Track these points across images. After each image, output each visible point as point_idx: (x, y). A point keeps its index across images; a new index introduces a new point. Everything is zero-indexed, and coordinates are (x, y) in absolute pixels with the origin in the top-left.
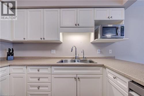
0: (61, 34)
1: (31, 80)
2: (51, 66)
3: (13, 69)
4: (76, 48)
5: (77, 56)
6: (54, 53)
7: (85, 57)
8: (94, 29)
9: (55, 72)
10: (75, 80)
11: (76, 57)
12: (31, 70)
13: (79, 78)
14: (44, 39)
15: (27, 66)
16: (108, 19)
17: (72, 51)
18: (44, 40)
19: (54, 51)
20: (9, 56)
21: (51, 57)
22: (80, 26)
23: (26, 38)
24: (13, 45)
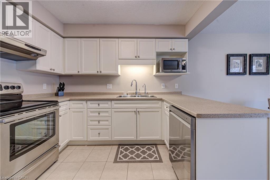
0: (119, 66)
1: (91, 114)
2: (111, 100)
3: (73, 103)
4: (136, 82)
5: (138, 91)
6: (110, 88)
7: (147, 92)
8: (155, 62)
9: (115, 106)
10: (135, 114)
11: (136, 93)
12: (91, 105)
13: (138, 112)
14: (101, 72)
15: (87, 100)
16: (171, 51)
17: (131, 86)
18: (98, 73)
19: (110, 86)
20: (60, 91)
21: (107, 93)
22: (140, 58)
23: (80, 71)
24: (59, 78)
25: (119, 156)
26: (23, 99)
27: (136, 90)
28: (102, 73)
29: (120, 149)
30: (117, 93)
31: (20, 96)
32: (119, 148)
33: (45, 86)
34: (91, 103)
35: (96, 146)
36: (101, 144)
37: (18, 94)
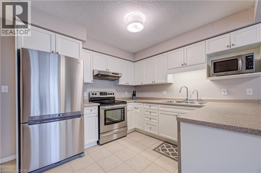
1: (146, 113)
2: (158, 104)
4: (187, 89)
6: (165, 94)
7: (199, 99)
8: (206, 65)
9: (161, 109)
11: (187, 99)
15: (143, 103)
16: (228, 49)
17: (180, 92)
18: (153, 83)
19: (165, 93)
20: (134, 96)
21: (163, 98)
22: (187, 65)
23: (142, 82)
24: (135, 88)
25: (159, 148)
26: (115, 100)
27: (187, 96)
28: (155, 83)
29: (164, 145)
30: (170, 99)
31: (114, 98)
32: (163, 143)
33: (126, 93)
34: (146, 105)
35: (149, 137)
36: (148, 134)
37: (113, 97)
